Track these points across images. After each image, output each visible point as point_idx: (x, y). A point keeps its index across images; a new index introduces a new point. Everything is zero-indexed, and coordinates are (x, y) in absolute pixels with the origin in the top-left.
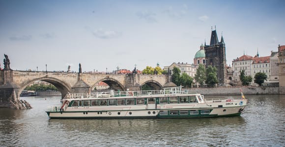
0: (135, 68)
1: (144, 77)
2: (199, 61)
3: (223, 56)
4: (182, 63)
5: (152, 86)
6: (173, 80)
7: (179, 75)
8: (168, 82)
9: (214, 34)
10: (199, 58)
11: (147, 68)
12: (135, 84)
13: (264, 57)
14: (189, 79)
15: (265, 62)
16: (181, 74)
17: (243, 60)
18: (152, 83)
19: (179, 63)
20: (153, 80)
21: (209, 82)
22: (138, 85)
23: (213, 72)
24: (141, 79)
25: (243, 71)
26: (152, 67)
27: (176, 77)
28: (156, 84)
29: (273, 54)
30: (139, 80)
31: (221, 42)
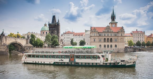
0: (3, 32)
1: (10, 39)
2: (43, 32)
3: (59, 30)
4: (34, 33)
5: (15, 45)
6: (31, 42)
7: (35, 39)
8: (27, 43)
9: (54, 17)
10: (44, 31)
11: (11, 34)
12: (2, 44)
13: (78, 33)
14: (41, 42)
15: (79, 35)
16: (36, 39)
17: (68, 34)
18: (16, 43)
19: (32, 32)
20: (16, 42)
21: (55, 44)
22: (6, 44)
23: (56, 39)
24: (7, 41)
25: (73, 39)
26: (14, 34)
27: (32, 40)
28: (19, 44)
29: (86, 31)
30: (6, 41)
31: (58, 22)
